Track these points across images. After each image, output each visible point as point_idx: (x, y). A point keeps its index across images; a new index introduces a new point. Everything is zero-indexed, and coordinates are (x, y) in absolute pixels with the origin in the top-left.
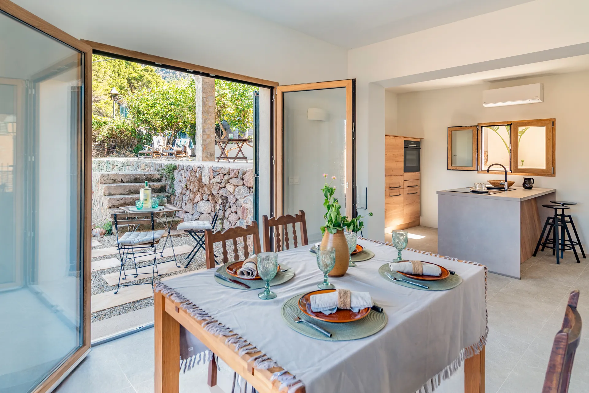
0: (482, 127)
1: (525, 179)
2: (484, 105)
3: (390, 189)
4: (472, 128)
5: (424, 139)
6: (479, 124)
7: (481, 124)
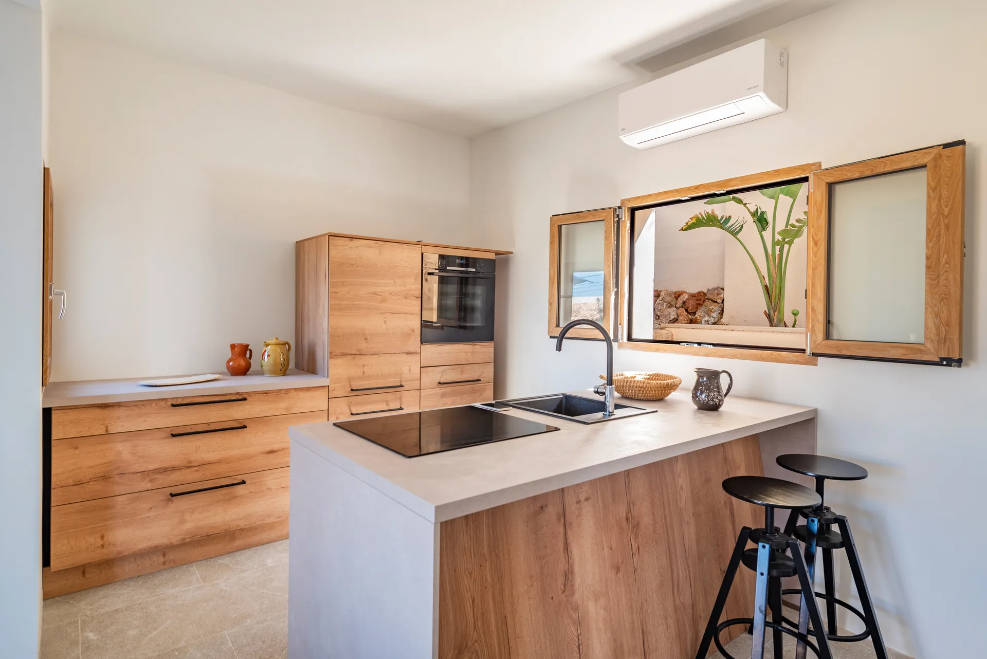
0: (633, 211)
1: (701, 373)
2: (621, 137)
3: (354, 393)
4: (603, 215)
5: (512, 253)
6: (623, 202)
7: (629, 200)
